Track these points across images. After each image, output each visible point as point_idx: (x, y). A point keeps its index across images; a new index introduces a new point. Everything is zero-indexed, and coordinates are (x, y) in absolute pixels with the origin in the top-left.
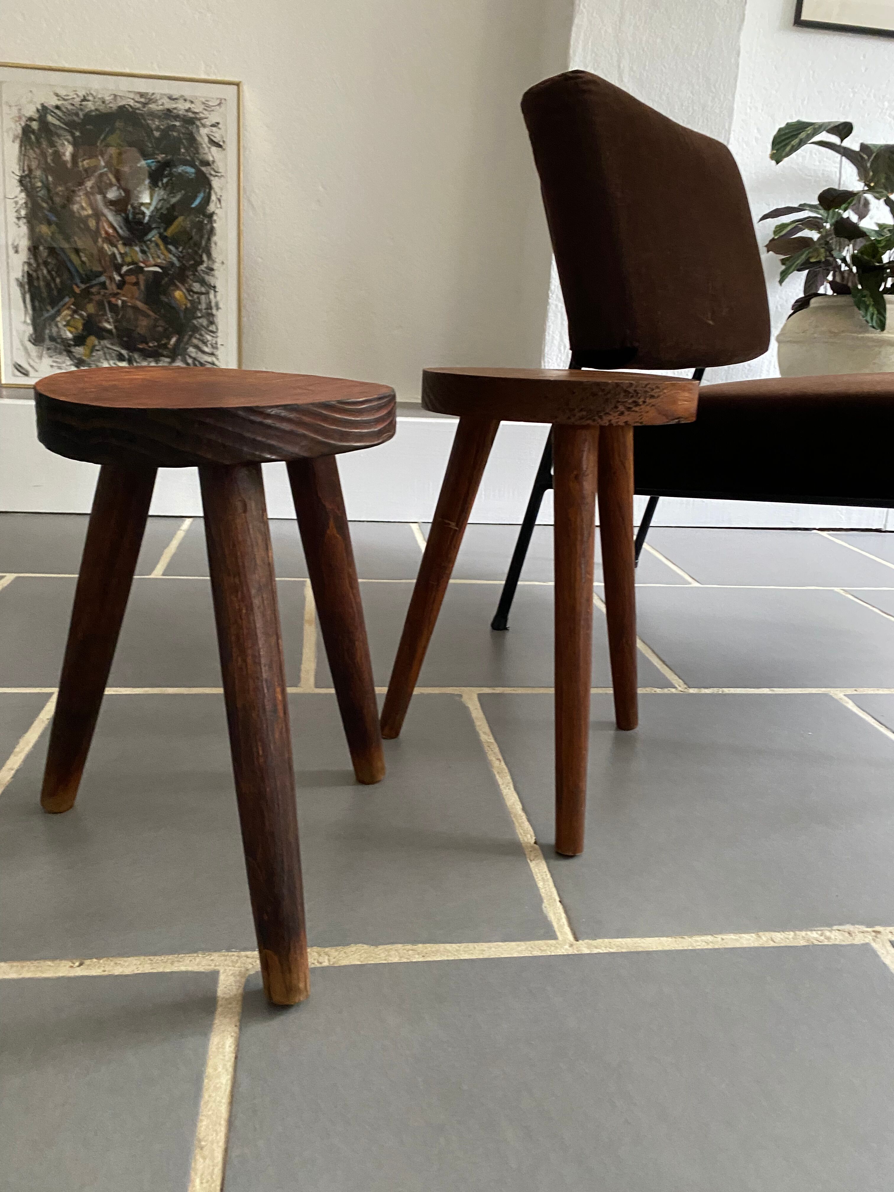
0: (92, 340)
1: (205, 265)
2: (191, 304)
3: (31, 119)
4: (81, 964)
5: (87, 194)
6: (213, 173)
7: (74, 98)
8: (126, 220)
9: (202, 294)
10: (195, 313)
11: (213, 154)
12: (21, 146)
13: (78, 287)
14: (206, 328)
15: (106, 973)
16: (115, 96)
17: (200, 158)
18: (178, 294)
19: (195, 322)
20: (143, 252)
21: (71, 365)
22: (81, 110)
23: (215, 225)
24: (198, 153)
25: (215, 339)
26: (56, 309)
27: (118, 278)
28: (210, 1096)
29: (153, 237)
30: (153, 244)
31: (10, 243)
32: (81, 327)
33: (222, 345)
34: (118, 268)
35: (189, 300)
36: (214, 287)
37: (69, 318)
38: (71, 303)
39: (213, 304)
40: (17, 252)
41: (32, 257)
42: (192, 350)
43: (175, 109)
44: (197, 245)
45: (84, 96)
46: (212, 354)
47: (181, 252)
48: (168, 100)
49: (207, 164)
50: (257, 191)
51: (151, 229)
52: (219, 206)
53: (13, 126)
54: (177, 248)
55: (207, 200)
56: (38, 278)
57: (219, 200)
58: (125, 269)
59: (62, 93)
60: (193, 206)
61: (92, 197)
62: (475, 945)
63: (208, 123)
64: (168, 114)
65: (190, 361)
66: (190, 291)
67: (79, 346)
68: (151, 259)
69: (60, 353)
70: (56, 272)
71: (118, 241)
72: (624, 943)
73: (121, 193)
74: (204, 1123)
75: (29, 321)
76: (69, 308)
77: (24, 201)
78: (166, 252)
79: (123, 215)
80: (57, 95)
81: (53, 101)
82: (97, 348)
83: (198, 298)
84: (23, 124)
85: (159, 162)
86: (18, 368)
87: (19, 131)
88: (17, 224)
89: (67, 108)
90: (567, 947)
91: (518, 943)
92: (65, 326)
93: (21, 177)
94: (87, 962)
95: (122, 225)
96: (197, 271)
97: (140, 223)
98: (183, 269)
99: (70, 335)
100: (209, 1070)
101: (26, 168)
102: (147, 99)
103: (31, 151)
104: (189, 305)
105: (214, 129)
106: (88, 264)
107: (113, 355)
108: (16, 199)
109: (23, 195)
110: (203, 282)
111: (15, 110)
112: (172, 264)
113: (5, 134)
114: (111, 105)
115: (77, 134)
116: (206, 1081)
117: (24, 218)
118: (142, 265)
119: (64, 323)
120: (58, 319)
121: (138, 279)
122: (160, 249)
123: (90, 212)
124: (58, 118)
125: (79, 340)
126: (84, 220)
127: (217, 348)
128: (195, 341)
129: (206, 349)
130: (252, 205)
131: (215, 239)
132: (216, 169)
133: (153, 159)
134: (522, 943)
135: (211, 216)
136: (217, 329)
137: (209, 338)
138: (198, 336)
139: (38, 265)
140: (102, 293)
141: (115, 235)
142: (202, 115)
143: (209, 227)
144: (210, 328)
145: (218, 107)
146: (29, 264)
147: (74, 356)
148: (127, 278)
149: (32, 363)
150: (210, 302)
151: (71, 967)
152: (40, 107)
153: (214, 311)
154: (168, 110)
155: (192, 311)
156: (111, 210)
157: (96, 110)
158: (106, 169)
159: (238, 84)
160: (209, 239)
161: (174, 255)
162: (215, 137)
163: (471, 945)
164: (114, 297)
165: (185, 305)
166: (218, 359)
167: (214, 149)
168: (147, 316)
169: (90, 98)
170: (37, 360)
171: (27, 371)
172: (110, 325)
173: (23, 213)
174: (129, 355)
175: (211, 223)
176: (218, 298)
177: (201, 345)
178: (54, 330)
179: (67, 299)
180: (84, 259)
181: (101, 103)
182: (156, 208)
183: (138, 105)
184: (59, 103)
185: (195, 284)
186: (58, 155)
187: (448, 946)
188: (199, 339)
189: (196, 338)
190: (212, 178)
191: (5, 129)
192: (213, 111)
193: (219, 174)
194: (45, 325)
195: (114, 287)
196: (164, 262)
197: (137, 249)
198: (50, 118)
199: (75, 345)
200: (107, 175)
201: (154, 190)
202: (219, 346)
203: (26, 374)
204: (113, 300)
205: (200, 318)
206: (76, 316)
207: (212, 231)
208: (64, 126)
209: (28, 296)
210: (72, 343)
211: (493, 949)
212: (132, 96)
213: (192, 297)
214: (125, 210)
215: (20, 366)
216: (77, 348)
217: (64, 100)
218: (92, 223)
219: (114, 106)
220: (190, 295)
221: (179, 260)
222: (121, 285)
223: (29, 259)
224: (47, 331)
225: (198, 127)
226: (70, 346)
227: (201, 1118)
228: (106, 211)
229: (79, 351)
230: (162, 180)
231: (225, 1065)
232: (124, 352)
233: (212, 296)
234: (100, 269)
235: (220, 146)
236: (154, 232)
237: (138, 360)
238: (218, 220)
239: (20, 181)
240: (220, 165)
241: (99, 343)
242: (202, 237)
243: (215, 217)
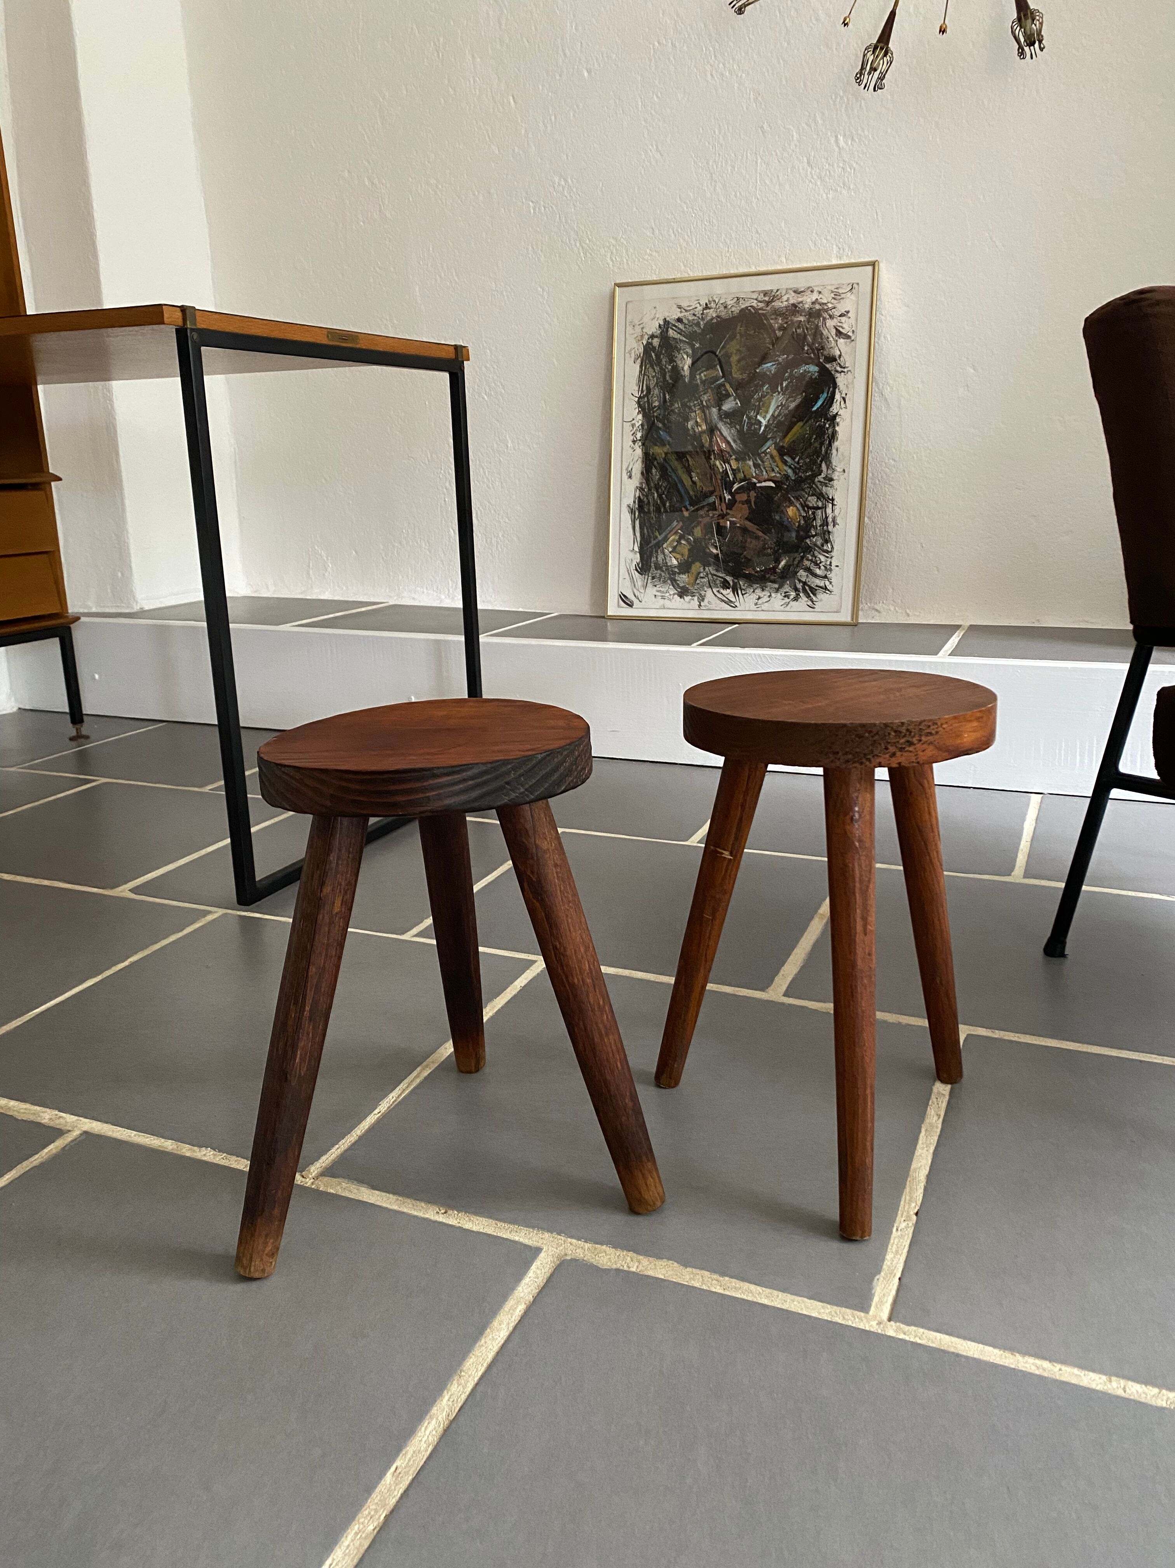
0: (697, 567)
1: (823, 475)
2: (805, 521)
3: (652, 336)
4: (445, 1213)
5: (703, 409)
6: (839, 369)
7: (696, 308)
8: (740, 432)
9: (818, 508)
10: (809, 531)
11: (840, 347)
12: (641, 367)
13: (687, 510)
14: (821, 548)
15: (460, 1225)
16: (738, 299)
17: (825, 353)
18: (791, 511)
19: (808, 541)
20: (756, 466)
21: (674, 594)
22: (703, 319)
23: (837, 428)
24: (823, 348)
25: (829, 560)
26: (663, 535)
27: (728, 497)
28: (486, 1342)
29: (768, 448)
30: (768, 456)
31: (624, 468)
32: (686, 552)
33: (837, 566)
34: (728, 486)
35: (804, 517)
36: (833, 500)
37: (675, 544)
38: (679, 527)
39: (830, 520)
40: (630, 477)
41: (644, 481)
42: (802, 574)
43: (802, 302)
44: (817, 452)
45: (706, 304)
46: (825, 577)
47: (798, 463)
48: (793, 294)
49: (832, 359)
50: (891, 382)
51: (766, 440)
52: (843, 405)
53: (635, 345)
54: (793, 459)
55: (831, 400)
56: (649, 502)
57: (844, 399)
58: (736, 486)
59: (684, 304)
60: (815, 409)
61: (707, 412)
62: (780, 1294)
63: (837, 313)
64: (795, 309)
65: (799, 586)
66: (805, 506)
67: (684, 573)
68: (764, 473)
69: (664, 582)
70: (666, 496)
71: (731, 456)
72: (938, 1338)
73: (737, 403)
74: (471, 1360)
75: (636, 549)
76: (676, 533)
77: (640, 422)
78: (780, 464)
79: (738, 427)
80: (680, 307)
81: (675, 314)
82: (702, 575)
83: (813, 513)
84: (645, 343)
85: (780, 364)
86: (623, 598)
87: (641, 350)
88: (633, 448)
89: (688, 319)
90: (874, 1323)
91: (825, 1305)
92: (670, 552)
93: (640, 398)
94: (450, 1212)
95: (736, 438)
96: (814, 483)
97: (756, 432)
98: (799, 482)
99: (675, 562)
100: (495, 1323)
101: (645, 388)
102: (771, 297)
103: (650, 369)
104: (802, 522)
105: (843, 319)
106: (699, 484)
107: (718, 582)
108: (633, 422)
109: (640, 416)
110: (820, 496)
111: (638, 329)
112: (787, 477)
113: (627, 355)
114: (733, 309)
115: (697, 345)
116: (488, 1330)
117: (640, 440)
118: (754, 480)
119: (670, 549)
120: (665, 546)
121: (749, 496)
122: (775, 462)
123: (704, 427)
124: (679, 331)
125: (685, 567)
126: (697, 437)
127: (831, 570)
128: (807, 563)
129: (818, 572)
130: (886, 400)
131: (836, 444)
132: (842, 364)
133: (774, 361)
134: (829, 1306)
135: (835, 417)
136: (832, 548)
137: (823, 559)
138: (810, 558)
139: (650, 490)
140: (711, 515)
141: (728, 449)
142: (830, 305)
143: (830, 430)
144: (825, 548)
145: (849, 294)
146: (641, 489)
147: (678, 585)
148: (737, 497)
149: (637, 593)
150: (827, 518)
151: (438, 1213)
152: (662, 323)
153: (830, 528)
154: (794, 305)
155: (806, 529)
156: (726, 423)
157: (718, 317)
158: (723, 380)
159: (873, 264)
160: (830, 445)
161: (790, 467)
162: (843, 328)
163: (776, 1293)
164: (723, 518)
165: (799, 522)
166: (831, 583)
167: (841, 341)
168: (757, 538)
169: (713, 305)
170: (642, 590)
171: (632, 602)
172: (717, 550)
173: (639, 435)
174: (733, 581)
175: (834, 427)
176: (836, 512)
177: (813, 567)
178: (661, 557)
179: (675, 523)
180: (695, 479)
181: (723, 309)
182: (773, 415)
183: (761, 305)
184: (680, 315)
185: (810, 498)
186: (676, 371)
187: (753, 1287)
188: (811, 561)
189: (808, 560)
190: (837, 375)
191: (627, 351)
192: (843, 298)
193: (845, 370)
194: (651, 553)
195: (724, 507)
196: (778, 475)
197: (751, 463)
198: (671, 333)
199: (679, 574)
200: (724, 385)
201: (772, 395)
202: (833, 567)
203: (630, 605)
204: (722, 522)
205: (813, 536)
206: (683, 542)
207: (833, 436)
208: (684, 339)
209: (637, 523)
210: (676, 570)
211: (795, 1303)
212: (755, 296)
213: (807, 512)
214: (741, 423)
215: (625, 596)
216: (681, 576)
217: (686, 311)
218: (705, 439)
219: (736, 310)
220: (804, 510)
221: (794, 472)
222: (731, 505)
223: (641, 483)
224: (653, 559)
225: (824, 319)
226: (674, 573)
227: (471, 1355)
228: (721, 425)
229: (683, 579)
230: (782, 384)
231: (508, 1324)
232: (729, 579)
233: (829, 511)
234: (711, 489)
235: (849, 337)
236: (769, 443)
237: (743, 587)
238: (841, 424)
239: (638, 403)
240: (847, 360)
241: (704, 569)
242: (822, 444)
243: (838, 419)
